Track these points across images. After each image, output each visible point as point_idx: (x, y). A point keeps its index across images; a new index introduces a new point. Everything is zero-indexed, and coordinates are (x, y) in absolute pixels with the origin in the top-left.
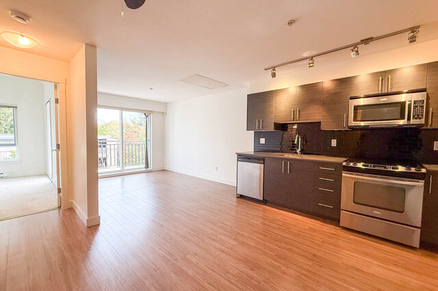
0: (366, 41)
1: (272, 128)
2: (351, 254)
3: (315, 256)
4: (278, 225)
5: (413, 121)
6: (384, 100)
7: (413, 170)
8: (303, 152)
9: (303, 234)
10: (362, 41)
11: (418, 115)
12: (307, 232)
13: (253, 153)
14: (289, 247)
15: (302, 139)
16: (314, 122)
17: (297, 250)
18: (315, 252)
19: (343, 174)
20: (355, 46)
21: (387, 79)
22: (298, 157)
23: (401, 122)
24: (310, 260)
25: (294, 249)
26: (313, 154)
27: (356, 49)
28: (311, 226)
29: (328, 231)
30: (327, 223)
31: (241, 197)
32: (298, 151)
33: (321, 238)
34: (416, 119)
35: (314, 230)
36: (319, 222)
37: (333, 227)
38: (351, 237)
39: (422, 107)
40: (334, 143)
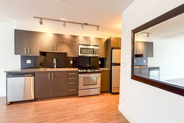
0: (86, 24)
1: (38, 54)
2: (87, 106)
3: (76, 115)
4: (51, 110)
8: (57, 67)
9: (66, 108)
10: (85, 24)
12: (68, 106)
13: (20, 70)
14: (63, 119)
15: (57, 60)
16: (62, 53)
17: (68, 118)
18: (75, 114)
19: (79, 75)
20: (82, 24)
22: (55, 70)
23: (94, 55)
24: (76, 119)
25: (66, 118)
26: (62, 68)
27: (83, 26)
28: (68, 102)
29: (74, 101)
30: (73, 97)
31: (12, 103)
32: (55, 66)
33: (74, 106)
34: (97, 54)
35: (70, 103)
36: (69, 99)
37: (76, 98)
38: (84, 99)
39: (98, 51)
40: (71, 62)
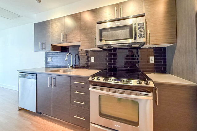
5: (138, 40)
6: (118, 23)
7: (143, 83)
11: (141, 35)
19: (90, 89)
21: (119, 9)
23: (130, 41)
34: (140, 38)
39: (143, 28)
40: (93, 59)
